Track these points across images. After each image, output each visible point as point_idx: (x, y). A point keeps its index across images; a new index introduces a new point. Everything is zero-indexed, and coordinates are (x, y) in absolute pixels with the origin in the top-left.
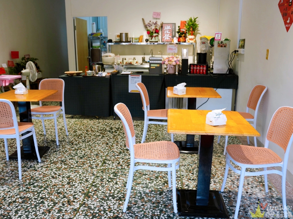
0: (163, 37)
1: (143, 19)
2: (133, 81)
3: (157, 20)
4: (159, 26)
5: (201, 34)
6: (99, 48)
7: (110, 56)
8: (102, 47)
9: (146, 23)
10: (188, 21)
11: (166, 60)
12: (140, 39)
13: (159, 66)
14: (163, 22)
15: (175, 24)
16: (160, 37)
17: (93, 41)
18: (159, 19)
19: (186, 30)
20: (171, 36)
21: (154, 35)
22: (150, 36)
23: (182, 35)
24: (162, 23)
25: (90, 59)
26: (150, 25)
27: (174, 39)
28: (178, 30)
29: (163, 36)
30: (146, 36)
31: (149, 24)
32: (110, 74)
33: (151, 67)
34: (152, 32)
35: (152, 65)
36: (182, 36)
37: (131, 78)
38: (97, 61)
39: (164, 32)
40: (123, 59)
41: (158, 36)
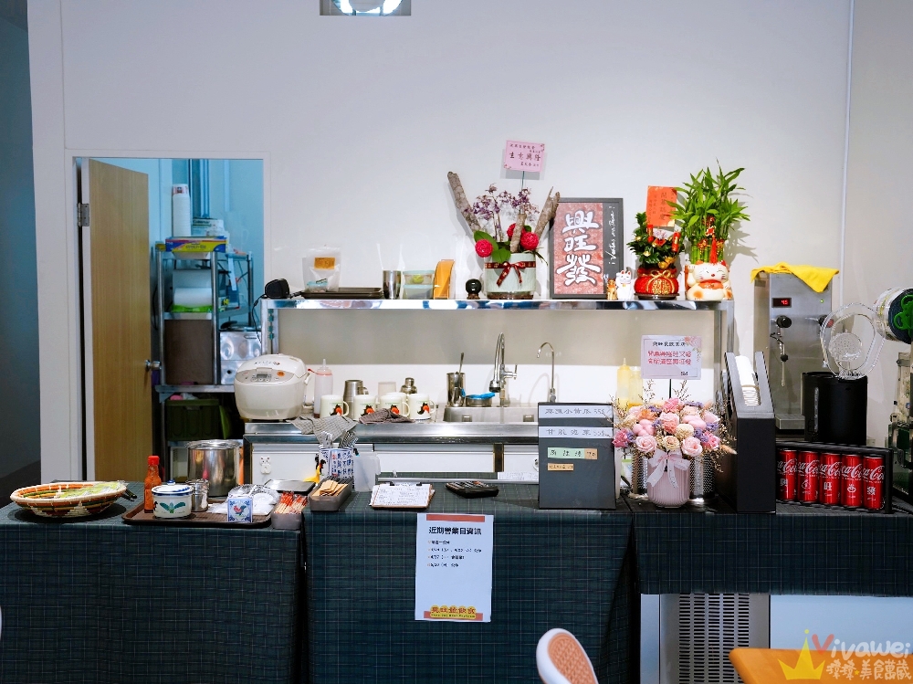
0: (560, 271)
1: (453, 179)
2: (440, 553)
3: (529, 184)
4: (537, 216)
5: (754, 255)
6: (209, 316)
7: (281, 373)
8: (221, 308)
9: (472, 198)
10: (688, 189)
11: (637, 427)
12: (439, 281)
13: (595, 458)
14: (558, 194)
15: (617, 203)
16: (542, 268)
17: (176, 276)
18: (536, 176)
19: (681, 236)
20: (601, 262)
21: (516, 258)
22: (492, 266)
23: (662, 260)
24: (553, 195)
25: (157, 372)
26: (490, 208)
27: (618, 281)
28: (638, 233)
29: (556, 263)
30: (467, 265)
31: (487, 204)
32: (298, 507)
33: (551, 467)
34: (505, 246)
35: (554, 453)
36: (663, 265)
37: (432, 530)
38: (196, 383)
39: (564, 244)
40: (347, 384)
41: (532, 264)
